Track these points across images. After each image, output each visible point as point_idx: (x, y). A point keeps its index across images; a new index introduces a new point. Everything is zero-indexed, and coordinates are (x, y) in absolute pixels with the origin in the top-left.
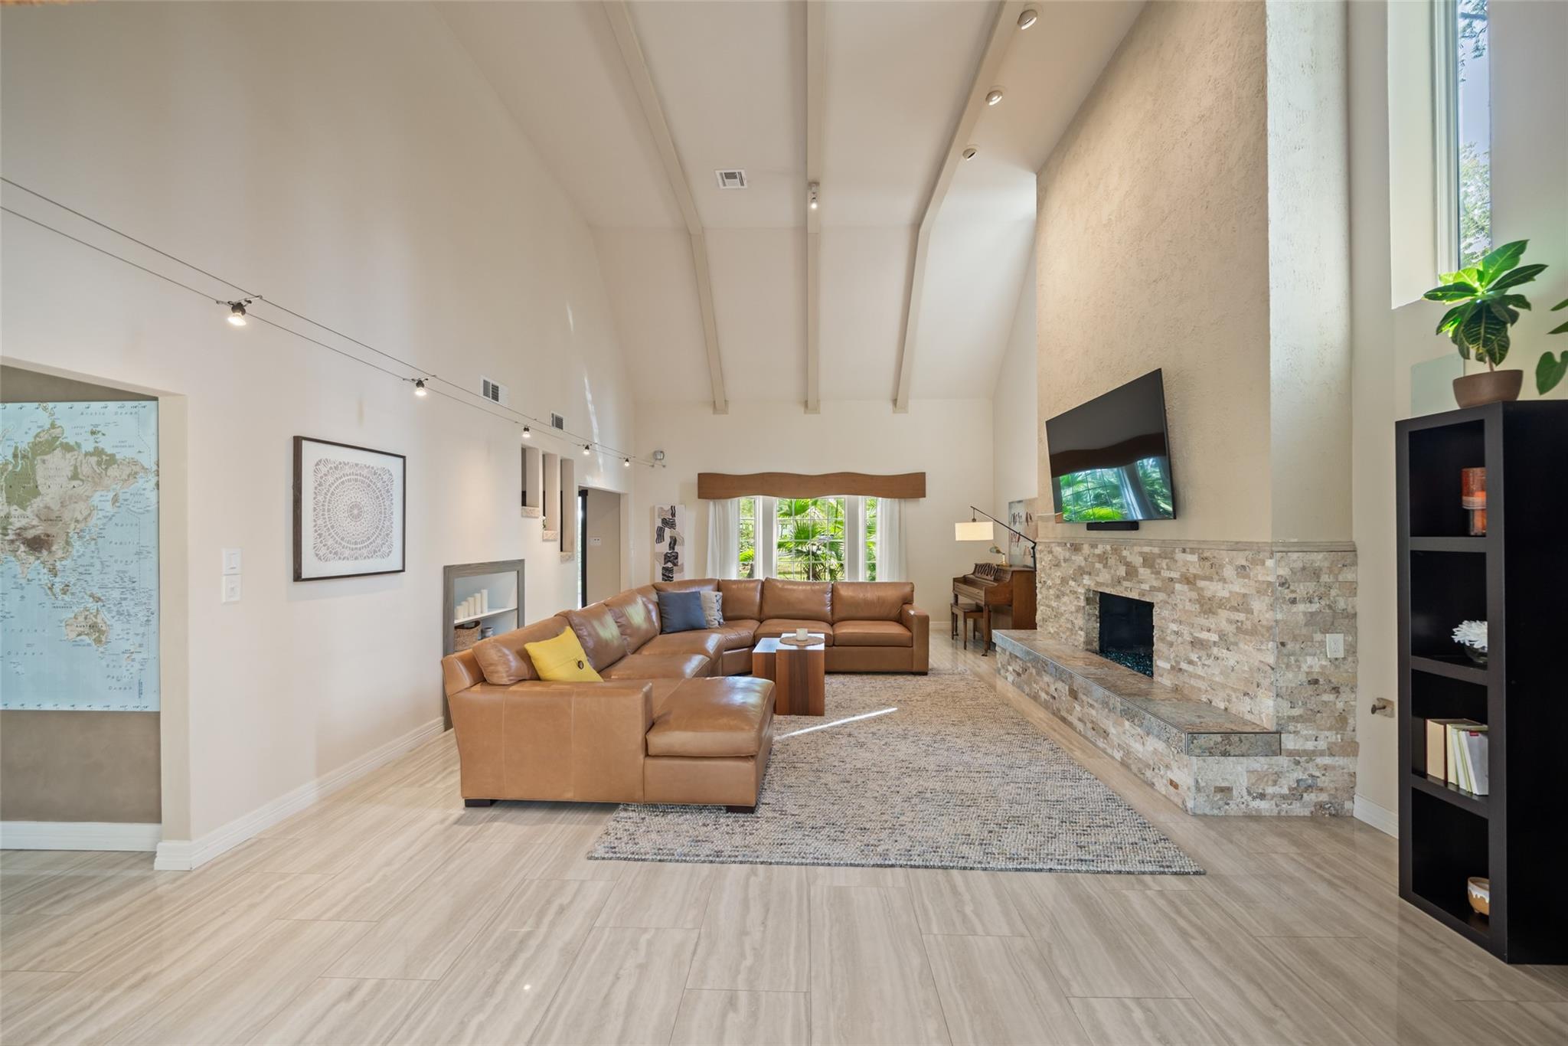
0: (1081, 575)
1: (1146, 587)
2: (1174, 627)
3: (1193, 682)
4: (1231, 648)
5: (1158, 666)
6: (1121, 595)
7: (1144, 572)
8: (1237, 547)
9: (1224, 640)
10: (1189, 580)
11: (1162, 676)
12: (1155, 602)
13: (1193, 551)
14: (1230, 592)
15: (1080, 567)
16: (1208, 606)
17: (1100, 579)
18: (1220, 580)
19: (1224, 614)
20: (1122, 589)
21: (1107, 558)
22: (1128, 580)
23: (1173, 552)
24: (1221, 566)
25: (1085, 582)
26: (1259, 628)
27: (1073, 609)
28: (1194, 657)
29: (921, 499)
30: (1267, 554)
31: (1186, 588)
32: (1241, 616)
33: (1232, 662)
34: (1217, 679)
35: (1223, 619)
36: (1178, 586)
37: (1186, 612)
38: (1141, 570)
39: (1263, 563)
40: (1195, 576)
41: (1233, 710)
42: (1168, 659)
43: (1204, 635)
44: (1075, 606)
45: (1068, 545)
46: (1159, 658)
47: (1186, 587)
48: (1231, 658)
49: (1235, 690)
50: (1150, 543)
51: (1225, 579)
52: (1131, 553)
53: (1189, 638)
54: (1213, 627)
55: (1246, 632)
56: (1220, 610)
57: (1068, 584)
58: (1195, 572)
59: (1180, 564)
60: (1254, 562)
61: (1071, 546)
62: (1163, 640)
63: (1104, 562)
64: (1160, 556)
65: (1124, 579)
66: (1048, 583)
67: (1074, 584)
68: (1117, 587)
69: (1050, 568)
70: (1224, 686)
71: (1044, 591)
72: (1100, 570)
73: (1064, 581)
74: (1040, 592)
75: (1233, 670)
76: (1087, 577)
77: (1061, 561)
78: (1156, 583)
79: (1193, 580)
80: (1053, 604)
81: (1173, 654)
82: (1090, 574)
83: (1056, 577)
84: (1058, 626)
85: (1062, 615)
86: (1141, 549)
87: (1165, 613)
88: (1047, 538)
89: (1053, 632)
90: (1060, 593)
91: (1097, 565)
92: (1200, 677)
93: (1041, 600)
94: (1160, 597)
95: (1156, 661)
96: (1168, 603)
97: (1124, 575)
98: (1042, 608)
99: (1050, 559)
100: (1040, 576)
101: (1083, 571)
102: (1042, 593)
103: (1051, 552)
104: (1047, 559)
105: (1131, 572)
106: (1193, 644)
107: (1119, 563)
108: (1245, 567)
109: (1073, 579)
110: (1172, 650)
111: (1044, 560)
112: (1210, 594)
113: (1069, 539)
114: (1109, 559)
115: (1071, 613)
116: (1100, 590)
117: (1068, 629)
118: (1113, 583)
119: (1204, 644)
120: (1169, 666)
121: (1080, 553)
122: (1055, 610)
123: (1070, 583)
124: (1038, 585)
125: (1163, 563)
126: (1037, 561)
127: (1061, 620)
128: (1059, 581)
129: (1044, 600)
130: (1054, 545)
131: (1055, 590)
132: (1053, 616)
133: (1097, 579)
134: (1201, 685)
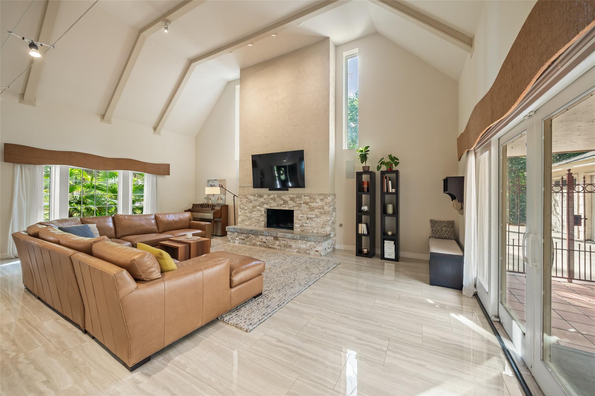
0: (263, 204)
1: (290, 206)
2: (301, 215)
3: (307, 228)
4: (318, 218)
5: (295, 226)
6: (281, 209)
7: (290, 202)
8: (321, 195)
9: (317, 216)
10: (306, 203)
11: (297, 229)
12: (294, 210)
13: (307, 196)
14: (318, 205)
15: (262, 202)
16: (312, 209)
17: (272, 205)
18: (316, 203)
19: (316, 210)
20: (281, 207)
21: (275, 199)
22: (284, 205)
23: (301, 196)
24: (316, 199)
25: (264, 206)
26: (326, 212)
27: (259, 215)
28: (308, 222)
29: (166, 176)
30: (328, 196)
32: (322, 210)
33: (319, 221)
34: (314, 226)
35: (316, 212)
36: (303, 205)
37: (305, 211)
38: (289, 202)
39: (327, 198)
40: (308, 202)
41: (319, 232)
42: (299, 224)
43: (311, 216)
44: (260, 214)
45: (256, 195)
46: (296, 224)
47: (305, 205)
48: (319, 220)
49: (320, 227)
50: (293, 194)
52: (285, 197)
53: (306, 218)
54: (313, 214)
55: (323, 214)
56: (315, 210)
58: (308, 201)
59: (303, 199)
60: (325, 198)
61: (258, 196)
62: (297, 219)
63: (274, 200)
64: (297, 197)
65: (282, 204)
66: (245, 208)
67: (259, 207)
68: (279, 207)
69: (247, 203)
70: (317, 227)
71: (243, 211)
72: (272, 202)
73: (254, 207)
74: (240, 212)
75: (319, 223)
76: (266, 205)
77: (253, 201)
78: (295, 205)
79: (308, 203)
80: (248, 215)
81: (300, 222)
82: (267, 204)
83: (250, 206)
84: (251, 222)
85: (253, 218)
86: (289, 196)
87: (298, 212)
88: (245, 193)
89: (248, 224)
90: (252, 211)
91: (270, 201)
92: (309, 226)
93: (240, 214)
94: (296, 208)
95: (295, 225)
96: (299, 209)
97: (283, 203)
98: (241, 217)
99: (246, 200)
100: (240, 206)
101: (263, 203)
102: (241, 212)
103: (247, 198)
104: (244, 200)
105: (285, 202)
106: (307, 219)
107: (280, 200)
108: (322, 199)
109: (258, 206)
110: (300, 221)
111: (243, 201)
112: (313, 206)
113: (257, 193)
114: (276, 199)
115: (258, 217)
116: (272, 208)
117: (256, 222)
118: (278, 206)
119: (311, 218)
120: (299, 226)
121: (262, 198)
122: (249, 217)
123: (257, 207)
124: (238, 209)
125: (297, 199)
126: (238, 201)
127: (253, 220)
128: (252, 207)
129: (243, 214)
130: (249, 195)
131: (249, 210)
132: (248, 219)
133: (270, 205)
134: (310, 228)
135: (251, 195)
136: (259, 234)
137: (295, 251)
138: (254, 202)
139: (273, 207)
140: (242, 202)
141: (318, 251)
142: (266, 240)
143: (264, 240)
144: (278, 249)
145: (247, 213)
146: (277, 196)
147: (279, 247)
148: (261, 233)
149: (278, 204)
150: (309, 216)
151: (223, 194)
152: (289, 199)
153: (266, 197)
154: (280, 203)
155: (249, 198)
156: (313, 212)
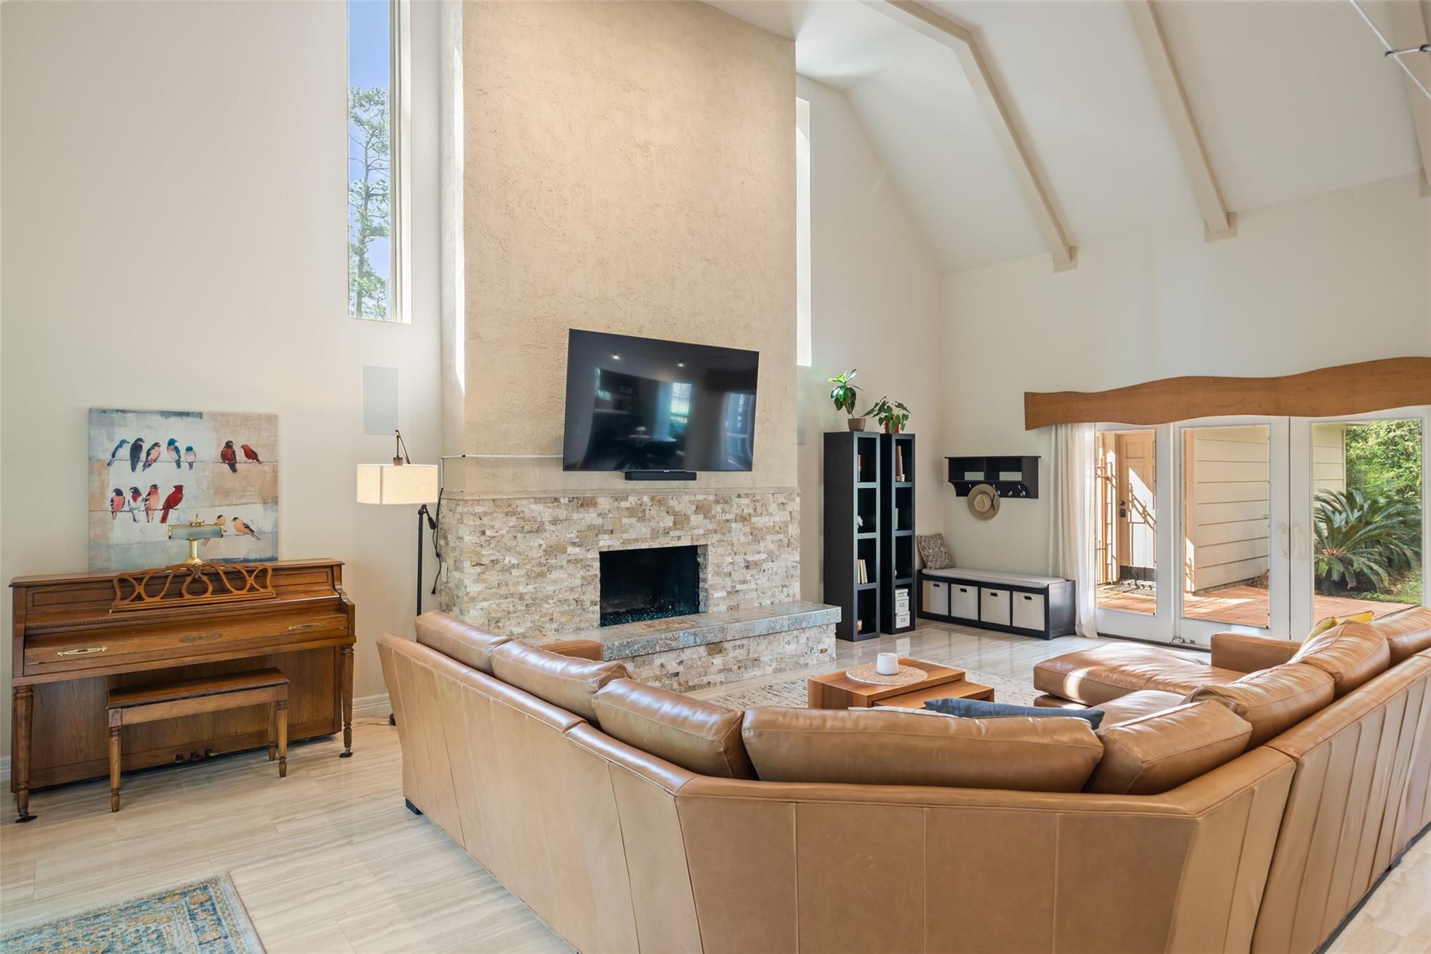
0: (597, 535)
1: (697, 532)
2: (729, 559)
3: (747, 596)
4: (775, 560)
6: (666, 546)
7: (696, 519)
8: (778, 491)
9: (772, 557)
10: (744, 519)
11: (718, 605)
12: (709, 543)
13: (747, 495)
14: (774, 522)
15: (591, 527)
16: (757, 535)
17: (632, 535)
18: (767, 515)
19: (770, 537)
20: (668, 539)
21: (644, 510)
22: (675, 529)
23: (729, 498)
24: (769, 505)
25: (601, 543)
26: (793, 541)
27: (578, 582)
30: (796, 495)
31: (740, 525)
32: (781, 536)
33: (776, 569)
36: (734, 525)
37: (742, 544)
38: (693, 518)
39: (794, 500)
40: (750, 515)
41: (776, 601)
43: (757, 557)
45: (564, 501)
46: (716, 590)
48: (774, 566)
49: (776, 587)
50: (705, 491)
51: (771, 514)
52: (679, 503)
53: (743, 565)
54: (762, 549)
55: (784, 546)
56: (767, 536)
57: (566, 552)
59: (735, 506)
60: (788, 500)
61: (570, 501)
62: (717, 574)
63: (641, 515)
64: (717, 502)
65: (670, 529)
66: (507, 561)
67: (577, 550)
68: (658, 541)
69: (515, 537)
70: (770, 588)
71: (493, 577)
72: (631, 526)
73: (554, 550)
74: (477, 581)
75: (776, 573)
76: (606, 537)
77: (547, 523)
78: (711, 527)
79: (748, 518)
80: (522, 589)
81: (728, 581)
82: (612, 532)
83: (531, 548)
84: (536, 617)
85: (547, 598)
86: (693, 498)
87: (721, 550)
88: (501, 493)
89: (522, 630)
90: (545, 569)
91: (625, 520)
92: (752, 590)
93: (479, 593)
94: (716, 538)
95: (712, 595)
96: (723, 541)
97: (671, 525)
98: (485, 604)
99: (512, 524)
100: (479, 554)
101: (599, 531)
102: (484, 581)
103: (514, 514)
104: (502, 526)
105: (681, 521)
106: (747, 567)
107: (665, 513)
108: (783, 504)
109: (574, 544)
110: (727, 579)
111: (493, 527)
112: (760, 526)
114: (647, 512)
115: (572, 589)
116: (630, 548)
117: (563, 613)
118: (655, 534)
119: (756, 564)
120: (725, 594)
121: (592, 509)
122: (526, 597)
123: (570, 550)
124: (466, 570)
125: (719, 508)
126: (461, 533)
127: (547, 606)
128: (542, 553)
129: (494, 590)
130: (524, 502)
131: (528, 567)
132: (521, 607)
133: (625, 536)
134: (754, 595)
135: (535, 498)
136: (658, 649)
137: (769, 670)
138: (553, 528)
139: (636, 540)
140: (488, 533)
141: (826, 650)
142: (681, 662)
143: (672, 667)
144: (721, 682)
145: (518, 583)
146: (652, 499)
147: (721, 677)
148: (667, 644)
149: (653, 530)
150: (750, 558)
151: (264, 503)
152: (694, 507)
153: (608, 507)
154: (662, 525)
155: (527, 513)
156: (761, 544)
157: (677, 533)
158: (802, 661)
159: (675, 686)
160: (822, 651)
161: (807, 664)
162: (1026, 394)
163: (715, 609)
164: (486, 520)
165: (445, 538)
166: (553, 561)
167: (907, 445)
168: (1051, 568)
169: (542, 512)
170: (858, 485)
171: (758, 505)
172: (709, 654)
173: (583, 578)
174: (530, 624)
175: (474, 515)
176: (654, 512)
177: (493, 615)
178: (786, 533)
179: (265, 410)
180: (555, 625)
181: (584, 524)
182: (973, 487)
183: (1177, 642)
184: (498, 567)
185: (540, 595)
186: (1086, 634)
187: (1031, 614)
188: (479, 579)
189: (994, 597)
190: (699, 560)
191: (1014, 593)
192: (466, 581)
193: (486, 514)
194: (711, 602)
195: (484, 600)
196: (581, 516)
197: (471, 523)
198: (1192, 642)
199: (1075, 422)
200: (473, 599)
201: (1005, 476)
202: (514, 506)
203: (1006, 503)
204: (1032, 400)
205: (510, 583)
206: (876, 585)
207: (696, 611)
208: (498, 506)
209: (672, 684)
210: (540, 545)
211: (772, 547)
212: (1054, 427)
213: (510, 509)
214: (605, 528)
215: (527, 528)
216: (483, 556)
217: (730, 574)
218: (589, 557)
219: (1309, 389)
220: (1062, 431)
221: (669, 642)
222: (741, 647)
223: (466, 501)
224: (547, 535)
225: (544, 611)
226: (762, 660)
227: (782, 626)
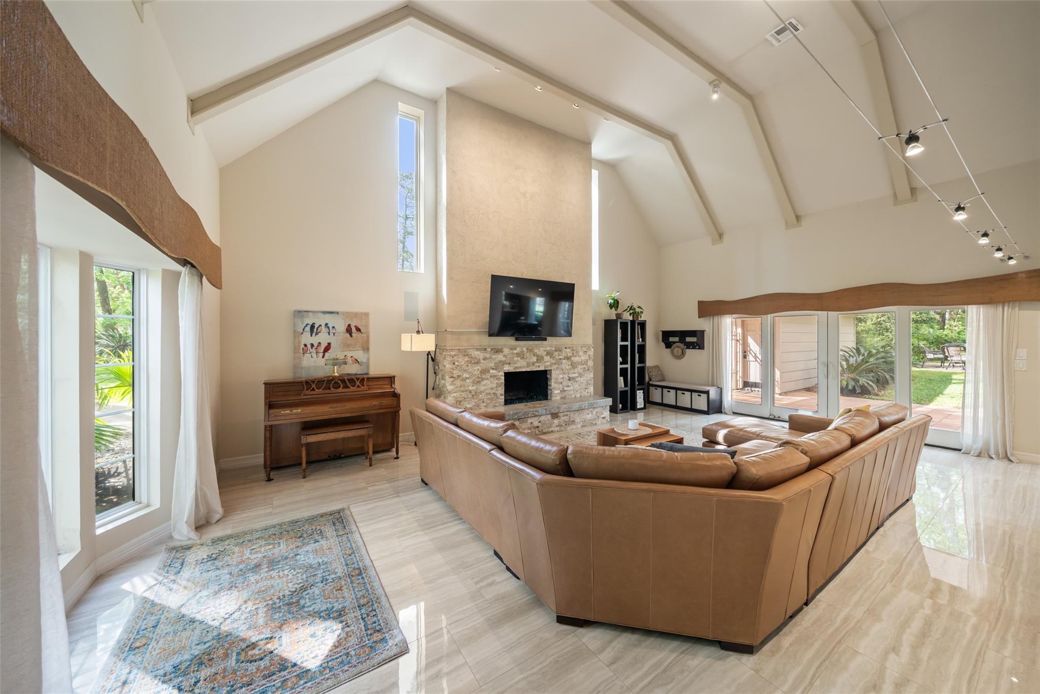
0: (503, 365)
1: (547, 364)
2: (561, 376)
3: (569, 393)
4: (582, 376)
6: (533, 370)
7: (547, 358)
8: (584, 346)
9: (580, 375)
10: (568, 358)
11: (555, 397)
12: (552, 369)
13: (569, 348)
14: (581, 360)
15: (500, 362)
17: (519, 365)
18: (578, 357)
19: (580, 367)
20: (534, 367)
22: (538, 363)
25: (505, 369)
27: (495, 385)
30: (592, 348)
31: (566, 361)
32: (585, 366)
33: (582, 381)
36: (564, 361)
37: (567, 369)
38: (545, 358)
40: (571, 356)
41: (582, 395)
42: (558, 389)
43: (574, 375)
45: (489, 350)
46: (555, 390)
48: (582, 379)
49: (582, 389)
50: (551, 346)
51: (580, 356)
52: (539, 351)
53: (567, 379)
54: (576, 372)
55: (586, 371)
56: (578, 366)
57: (489, 372)
59: (564, 353)
60: (588, 350)
61: (491, 350)
62: (556, 383)
64: (556, 351)
65: (535, 362)
66: (464, 376)
67: (494, 371)
68: (530, 368)
69: (468, 366)
70: (580, 389)
71: (458, 383)
72: (518, 361)
73: (485, 371)
74: (451, 385)
75: (582, 383)
76: (507, 366)
77: (481, 360)
78: (553, 362)
79: (570, 358)
80: (471, 388)
81: (561, 386)
82: (509, 363)
83: (475, 370)
84: (477, 401)
85: (481, 392)
86: (545, 349)
87: (557, 372)
88: (462, 346)
89: (470, 406)
90: (480, 380)
91: (515, 358)
92: (571, 390)
93: (452, 389)
94: (555, 366)
95: (554, 392)
96: (559, 368)
97: (536, 360)
98: (455, 395)
99: (466, 360)
100: (452, 373)
101: (504, 363)
102: (454, 384)
103: (467, 355)
104: (462, 360)
105: (540, 359)
106: (569, 380)
107: (533, 355)
108: (586, 352)
109: (493, 369)
111: (458, 361)
112: (575, 361)
113: (489, 346)
114: (525, 355)
115: (492, 389)
116: (518, 371)
117: (488, 399)
118: (528, 365)
119: (573, 378)
120: (559, 391)
121: (501, 354)
122: (473, 392)
123: (491, 371)
124: (447, 380)
125: (557, 353)
126: (445, 363)
127: (481, 396)
128: (479, 373)
129: (458, 389)
130: (471, 350)
131: (473, 378)
132: (470, 396)
133: (515, 365)
134: (572, 392)
135: (476, 349)
137: (579, 426)
138: (484, 362)
139: (520, 367)
140: (456, 364)
141: (605, 418)
142: (540, 422)
143: (536, 423)
144: (558, 431)
145: (469, 386)
146: (527, 349)
147: (558, 429)
149: (527, 363)
150: (571, 376)
151: (364, 350)
152: (546, 353)
153: (508, 353)
154: (531, 360)
155: (473, 355)
156: (576, 370)
157: (538, 364)
158: (594, 422)
159: (537, 432)
160: (603, 418)
161: (596, 424)
162: (699, 301)
163: (555, 398)
164: (455, 358)
165: (438, 365)
166: (484, 376)
167: (643, 325)
168: (710, 382)
169: (479, 355)
170: (620, 343)
171: (575, 352)
172: (552, 418)
173: (497, 384)
174: (474, 404)
175: (450, 356)
176: (528, 355)
177: (458, 399)
178: (587, 364)
179: (363, 310)
180: (485, 404)
181: (497, 360)
182: (673, 344)
183: (771, 417)
184: (460, 378)
185: (478, 391)
186: (727, 412)
187: (701, 403)
188: (452, 384)
189: (683, 395)
190: (548, 376)
191: (693, 393)
192: (447, 384)
193: (455, 355)
194: (553, 395)
195: (454, 393)
196: (496, 356)
197: (449, 359)
198: (779, 417)
199: (723, 314)
200: (450, 392)
201: (688, 339)
202: (467, 352)
203: (689, 352)
204: (701, 304)
205: (466, 385)
206: (628, 389)
207: (547, 399)
208: (461, 352)
209: (535, 432)
210: (478, 369)
211: (580, 371)
212: (712, 317)
213: (465, 353)
214: (507, 362)
215: (473, 362)
216: (454, 373)
217: (562, 383)
218: (500, 374)
219: (837, 299)
220: (716, 318)
221: (534, 413)
222: (567, 415)
223: (447, 350)
224: (481, 365)
225: (480, 398)
226: (576, 421)
227: (585, 406)
